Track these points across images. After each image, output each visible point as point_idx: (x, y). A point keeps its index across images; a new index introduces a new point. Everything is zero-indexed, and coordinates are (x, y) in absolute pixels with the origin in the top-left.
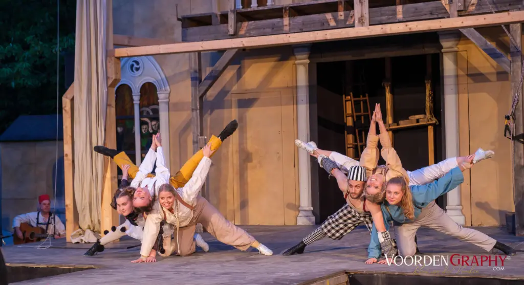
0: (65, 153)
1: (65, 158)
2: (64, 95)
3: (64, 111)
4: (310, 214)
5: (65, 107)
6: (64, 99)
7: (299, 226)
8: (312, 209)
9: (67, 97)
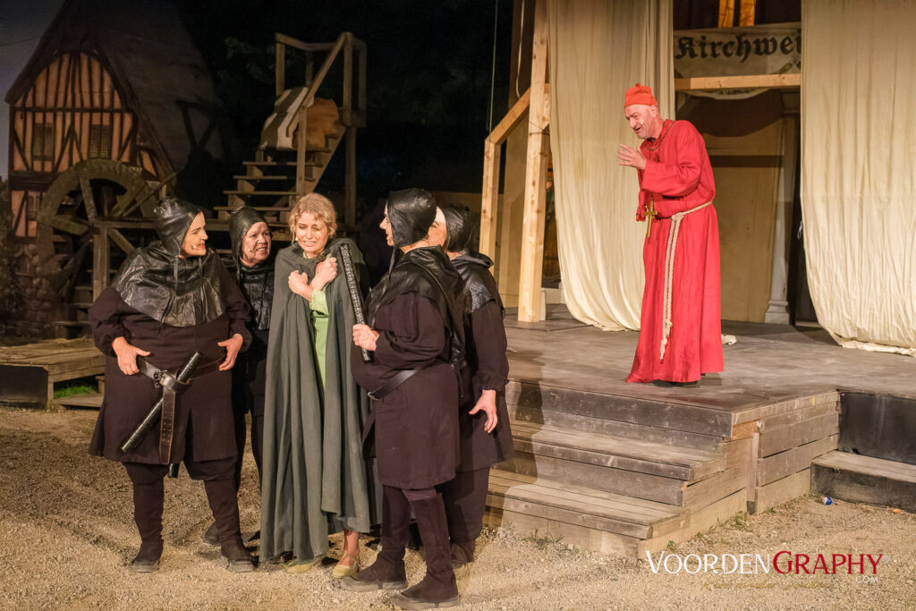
0: (483, 208)
1: (482, 214)
2: (488, 138)
3: (485, 158)
4: (783, 310)
5: (488, 152)
6: (487, 142)
7: (767, 324)
8: (786, 303)
9: (490, 141)
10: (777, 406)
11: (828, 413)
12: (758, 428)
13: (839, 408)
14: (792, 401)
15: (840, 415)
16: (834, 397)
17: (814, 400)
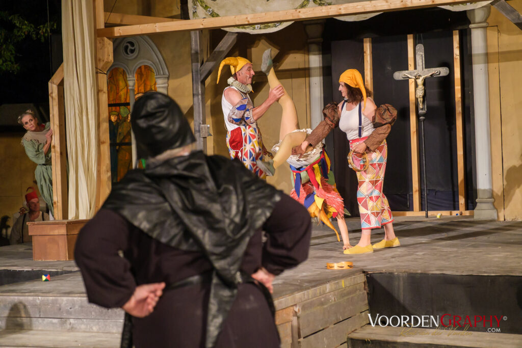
2: (51, 80)
3: (50, 98)
5: (52, 93)
6: (50, 84)
9: (53, 83)
10: (311, 291)
11: (358, 292)
12: (296, 312)
13: (366, 288)
14: (324, 286)
15: (368, 293)
16: (362, 279)
17: (343, 283)
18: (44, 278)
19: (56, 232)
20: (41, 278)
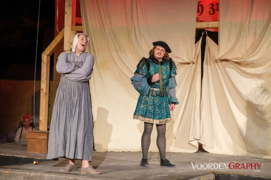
0: (41, 88)
1: (41, 91)
5: (43, 60)
6: (43, 55)
16: (212, 177)
17: (202, 178)
18: (35, 162)
19: (41, 137)
20: (33, 162)
